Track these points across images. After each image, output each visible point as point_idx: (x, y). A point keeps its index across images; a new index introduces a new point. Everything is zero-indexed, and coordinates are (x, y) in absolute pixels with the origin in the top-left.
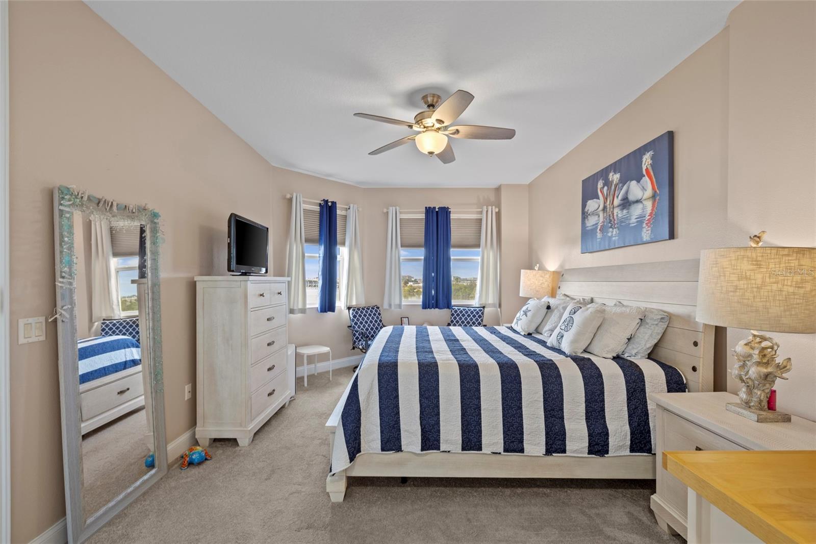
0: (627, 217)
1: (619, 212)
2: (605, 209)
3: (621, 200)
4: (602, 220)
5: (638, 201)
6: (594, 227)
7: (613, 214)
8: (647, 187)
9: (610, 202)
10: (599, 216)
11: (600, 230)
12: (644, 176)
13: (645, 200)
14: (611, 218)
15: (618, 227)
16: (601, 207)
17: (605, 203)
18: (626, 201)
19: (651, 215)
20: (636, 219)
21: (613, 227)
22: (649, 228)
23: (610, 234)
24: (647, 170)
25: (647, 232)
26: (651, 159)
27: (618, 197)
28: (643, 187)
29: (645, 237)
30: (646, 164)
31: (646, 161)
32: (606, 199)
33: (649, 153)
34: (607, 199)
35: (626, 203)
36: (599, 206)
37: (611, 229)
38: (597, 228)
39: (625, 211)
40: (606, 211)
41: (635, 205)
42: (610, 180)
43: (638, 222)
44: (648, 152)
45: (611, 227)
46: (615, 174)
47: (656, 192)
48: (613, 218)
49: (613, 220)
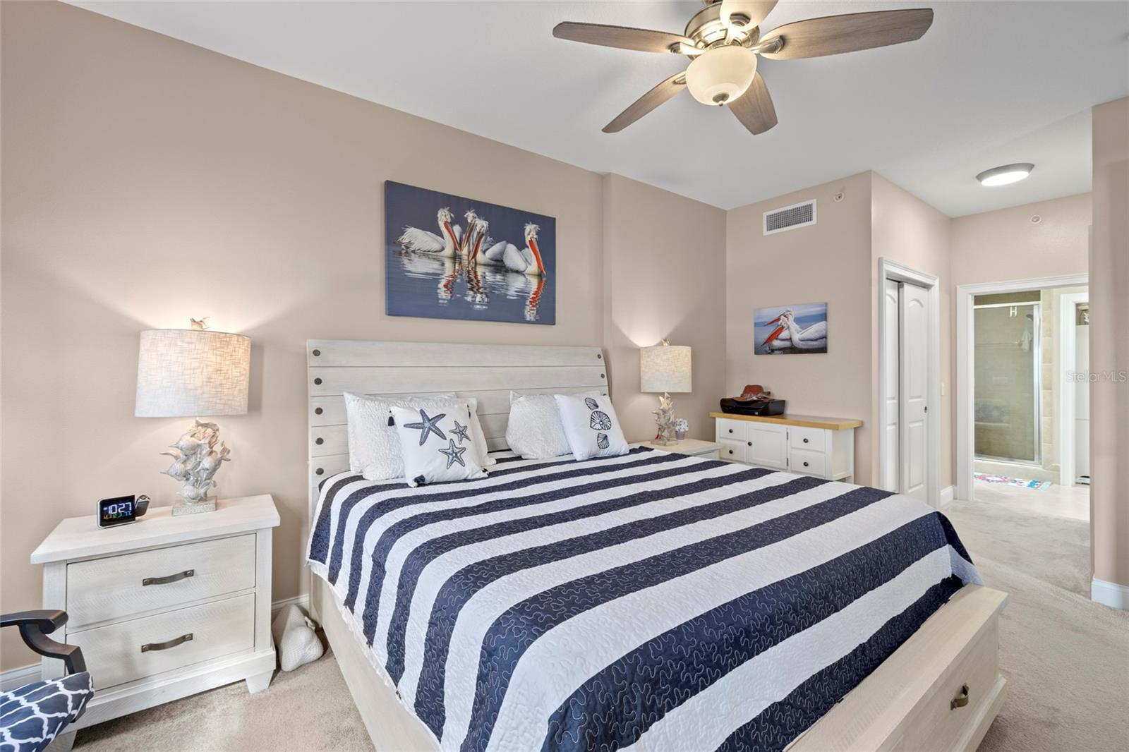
0: (503, 285)
1: (487, 274)
2: (455, 257)
3: (492, 259)
4: (451, 273)
5: (517, 272)
6: (431, 277)
7: (475, 272)
8: (531, 261)
9: (469, 252)
10: (443, 264)
11: (445, 286)
12: (528, 247)
13: (529, 274)
14: (472, 277)
15: (486, 293)
16: (449, 251)
17: (455, 249)
18: (499, 264)
19: (536, 293)
20: (516, 292)
21: (475, 289)
22: (535, 308)
23: (469, 299)
24: (531, 241)
25: (532, 312)
26: (537, 234)
27: (484, 252)
28: (526, 259)
29: (528, 316)
30: (531, 236)
31: (530, 232)
32: (458, 245)
33: (535, 226)
34: (460, 245)
35: (498, 265)
36: (443, 249)
37: (471, 293)
38: (438, 281)
39: (499, 277)
40: (460, 263)
41: (515, 275)
42: (469, 221)
43: (518, 296)
44: (533, 223)
45: (471, 289)
46: (479, 218)
47: (542, 271)
48: (476, 277)
49: (475, 281)
